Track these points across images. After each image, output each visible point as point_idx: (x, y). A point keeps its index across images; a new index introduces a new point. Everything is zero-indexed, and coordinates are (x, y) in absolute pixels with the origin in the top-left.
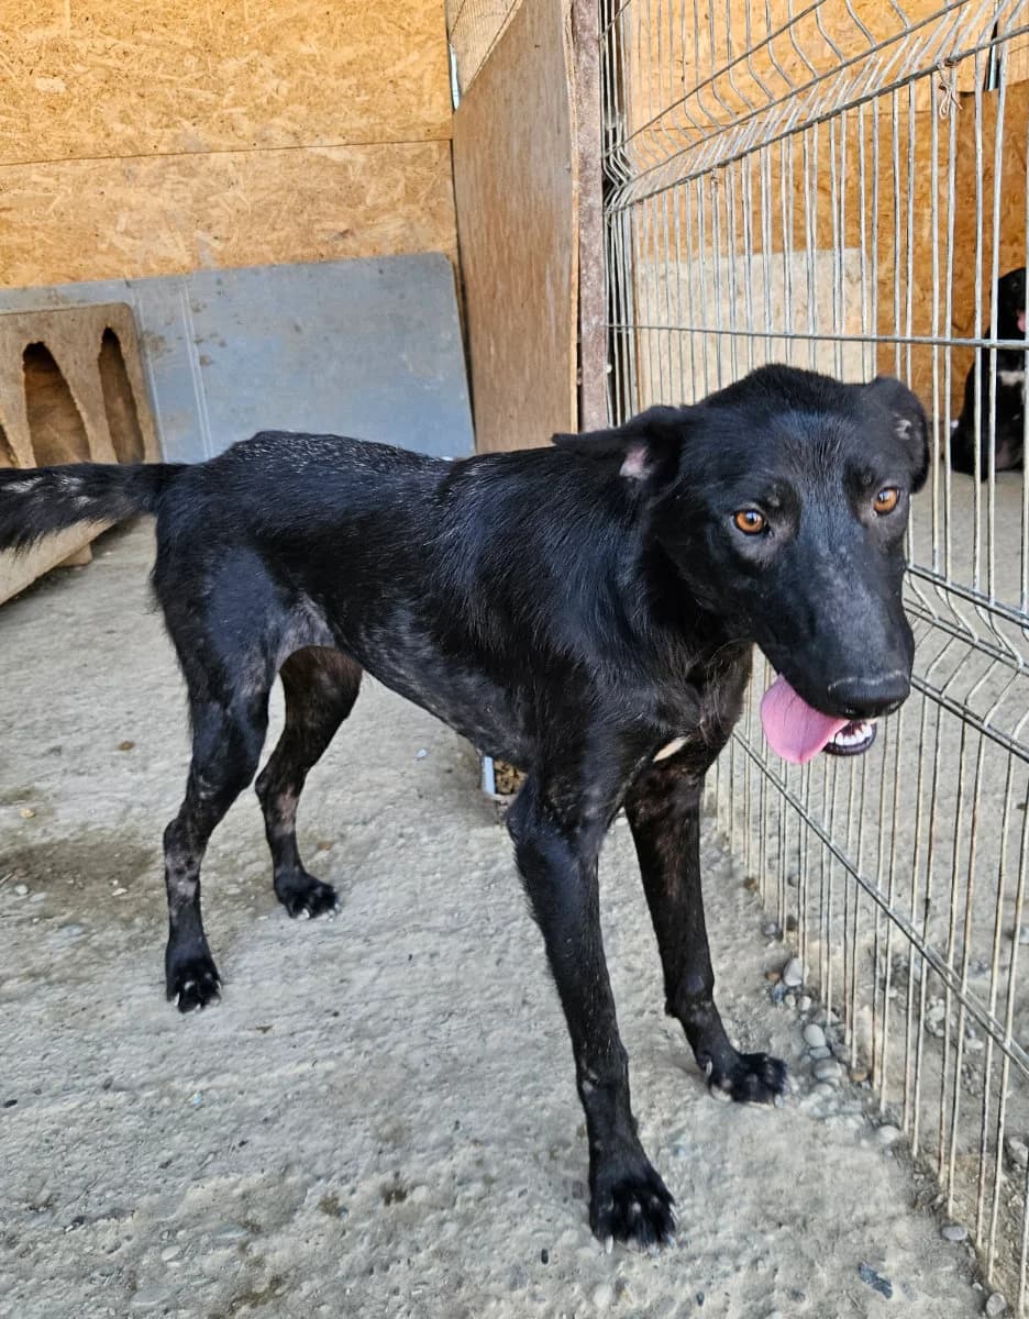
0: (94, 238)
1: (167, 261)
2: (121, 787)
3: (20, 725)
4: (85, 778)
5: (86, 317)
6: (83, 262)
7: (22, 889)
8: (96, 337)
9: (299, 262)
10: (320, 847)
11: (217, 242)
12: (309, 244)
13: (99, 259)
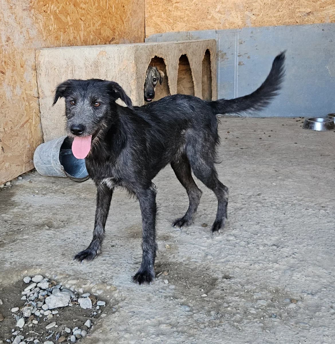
0: (206, 14)
1: (232, 23)
2: (203, 244)
3: (164, 205)
4: (189, 236)
5: (201, 45)
6: (201, 23)
7: (166, 282)
8: (203, 52)
9: (287, 25)
10: (292, 301)
11: (254, 16)
12: (293, 18)
13: (207, 22)
